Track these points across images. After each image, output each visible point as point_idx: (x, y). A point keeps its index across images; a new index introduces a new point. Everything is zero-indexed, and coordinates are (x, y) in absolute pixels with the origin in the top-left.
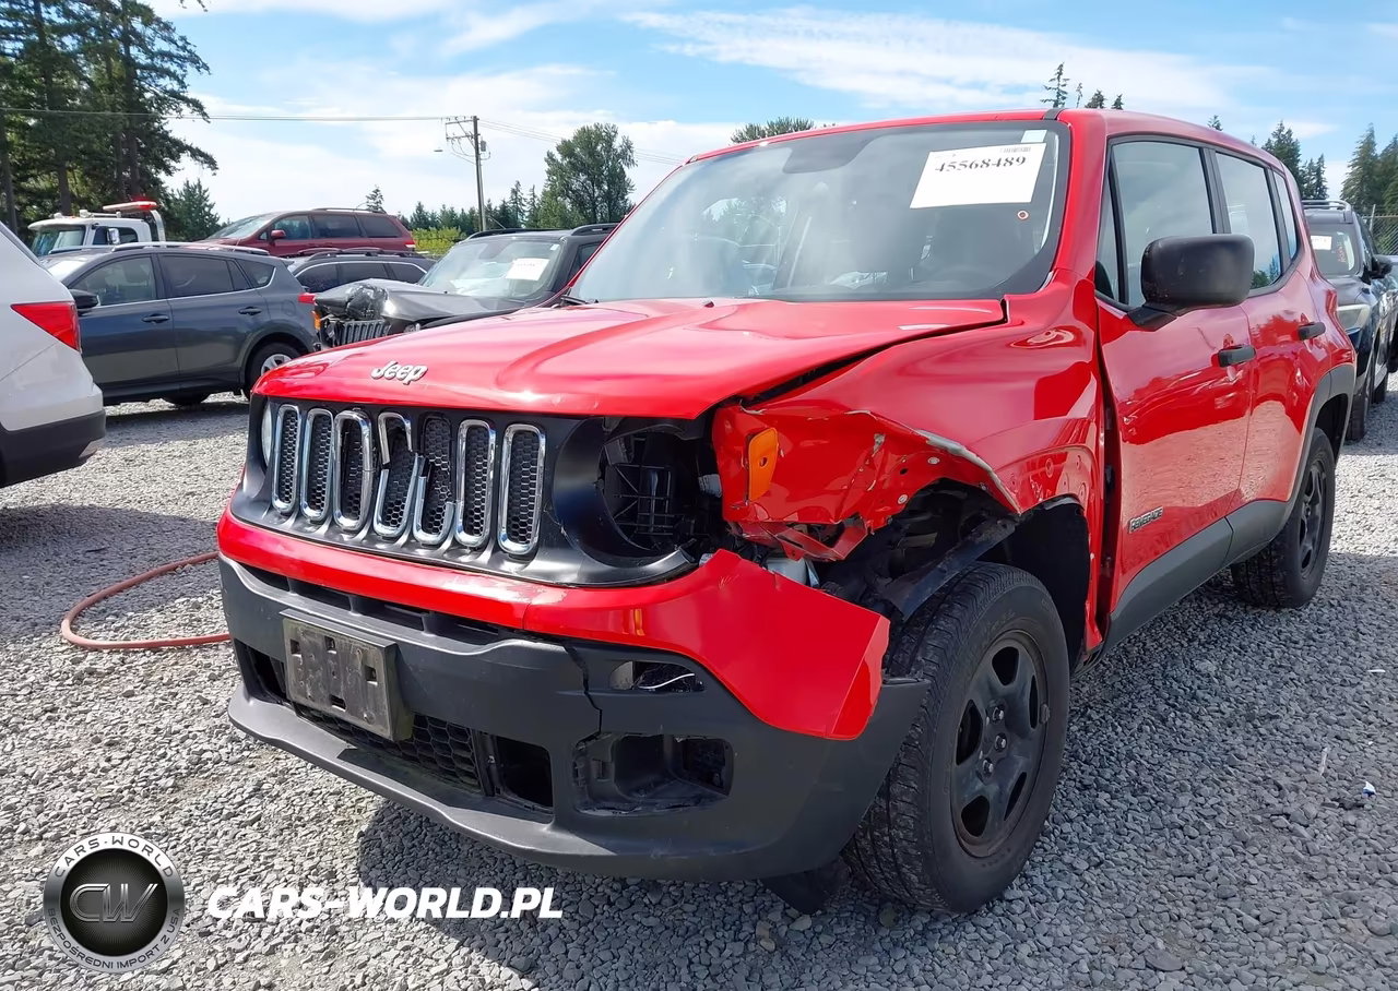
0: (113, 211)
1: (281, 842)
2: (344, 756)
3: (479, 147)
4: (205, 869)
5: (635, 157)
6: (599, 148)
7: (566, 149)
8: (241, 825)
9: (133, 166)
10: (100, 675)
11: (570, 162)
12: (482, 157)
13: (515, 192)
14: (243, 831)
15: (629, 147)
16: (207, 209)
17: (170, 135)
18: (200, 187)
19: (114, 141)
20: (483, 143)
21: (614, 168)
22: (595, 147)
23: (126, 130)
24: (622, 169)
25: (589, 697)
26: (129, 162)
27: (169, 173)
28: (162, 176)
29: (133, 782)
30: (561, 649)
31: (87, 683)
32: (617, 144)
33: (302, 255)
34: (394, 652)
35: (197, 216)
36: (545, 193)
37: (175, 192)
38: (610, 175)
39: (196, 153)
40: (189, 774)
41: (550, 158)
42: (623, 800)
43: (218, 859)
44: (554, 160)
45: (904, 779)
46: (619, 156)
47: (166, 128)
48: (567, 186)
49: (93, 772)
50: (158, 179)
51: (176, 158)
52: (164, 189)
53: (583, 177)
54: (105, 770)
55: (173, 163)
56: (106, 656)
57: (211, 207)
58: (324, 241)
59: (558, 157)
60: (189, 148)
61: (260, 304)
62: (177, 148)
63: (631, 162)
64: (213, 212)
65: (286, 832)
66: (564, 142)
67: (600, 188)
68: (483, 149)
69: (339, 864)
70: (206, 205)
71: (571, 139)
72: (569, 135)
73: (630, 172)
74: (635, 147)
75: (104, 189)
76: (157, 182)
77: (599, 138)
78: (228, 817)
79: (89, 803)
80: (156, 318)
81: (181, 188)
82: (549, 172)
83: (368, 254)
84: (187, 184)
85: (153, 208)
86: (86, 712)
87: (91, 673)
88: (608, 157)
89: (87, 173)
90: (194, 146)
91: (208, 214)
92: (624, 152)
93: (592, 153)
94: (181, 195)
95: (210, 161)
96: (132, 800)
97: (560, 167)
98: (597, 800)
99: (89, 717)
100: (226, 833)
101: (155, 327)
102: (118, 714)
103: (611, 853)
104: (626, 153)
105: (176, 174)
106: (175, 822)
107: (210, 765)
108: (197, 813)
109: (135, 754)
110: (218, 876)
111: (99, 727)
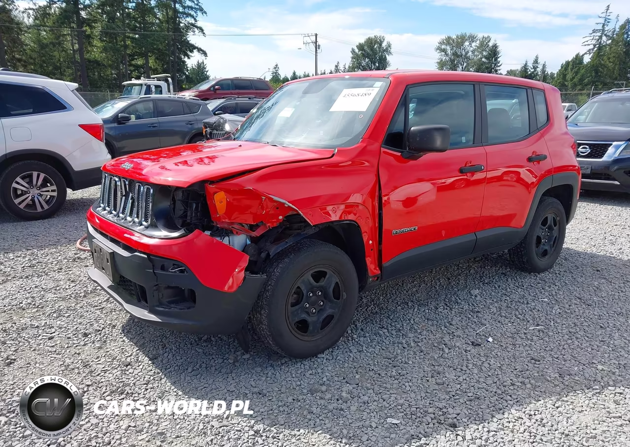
0: (154, 78)
1: (105, 316)
2: (110, 287)
3: (317, 47)
4: (79, 321)
5: (392, 50)
6: (375, 47)
7: (361, 47)
8: (96, 310)
9: (174, 55)
10: (82, 259)
11: (362, 53)
12: (318, 52)
13: (336, 66)
14: (96, 311)
15: (390, 46)
16: (205, 73)
17: (190, 42)
18: (203, 63)
19: (168, 44)
20: (319, 46)
21: (382, 56)
22: (374, 46)
23: (173, 40)
24: (385, 56)
25: (154, 272)
26: (173, 53)
27: (189, 58)
28: (186, 59)
29: (73, 293)
30: (146, 256)
31: (77, 262)
32: (384, 45)
33: (223, 98)
34: (113, 254)
35: (202, 76)
36: (349, 67)
37: (193, 65)
38: (380, 59)
39: (200, 50)
40: (90, 293)
41: (353, 51)
42: (168, 306)
43: (84, 318)
44: (355, 52)
45: (265, 309)
46: (384, 51)
47: (188, 39)
48: (360, 64)
49: (63, 289)
50: (184, 61)
51: (192, 51)
52: (186, 65)
53: (367, 60)
54: (67, 289)
55: (190, 54)
56: (86, 253)
57: (207, 71)
58: (237, 91)
59: (357, 50)
60: (197, 48)
61: (195, 121)
62: (192, 48)
63: (390, 53)
64: (208, 74)
65: (109, 313)
66: (360, 44)
67: (375, 65)
68: (319, 48)
69: (118, 324)
70: (205, 71)
71: (363, 42)
72: (362, 41)
73: (389, 58)
74: (392, 46)
75: (163, 65)
76: (184, 62)
77: (376, 42)
78: (94, 307)
79: (57, 298)
80: (152, 125)
81: (196, 63)
82: (352, 58)
83: (249, 98)
84: (198, 62)
85: (169, 77)
86: (70, 270)
87: (79, 258)
88: (380, 51)
89: (157, 58)
90: (199, 47)
91: (206, 74)
92: (387, 49)
93: (372, 49)
94: (195, 66)
95: (205, 53)
96: (69, 299)
97: (357, 55)
98: (161, 304)
99: (71, 272)
100: (91, 311)
101: (152, 129)
102: (80, 272)
103: (160, 321)
104: (387, 50)
105: (191, 58)
106: (78, 306)
107: (98, 291)
108: (86, 304)
109: (78, 285)
110: (81, 323)
111: (72, 276)
